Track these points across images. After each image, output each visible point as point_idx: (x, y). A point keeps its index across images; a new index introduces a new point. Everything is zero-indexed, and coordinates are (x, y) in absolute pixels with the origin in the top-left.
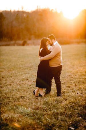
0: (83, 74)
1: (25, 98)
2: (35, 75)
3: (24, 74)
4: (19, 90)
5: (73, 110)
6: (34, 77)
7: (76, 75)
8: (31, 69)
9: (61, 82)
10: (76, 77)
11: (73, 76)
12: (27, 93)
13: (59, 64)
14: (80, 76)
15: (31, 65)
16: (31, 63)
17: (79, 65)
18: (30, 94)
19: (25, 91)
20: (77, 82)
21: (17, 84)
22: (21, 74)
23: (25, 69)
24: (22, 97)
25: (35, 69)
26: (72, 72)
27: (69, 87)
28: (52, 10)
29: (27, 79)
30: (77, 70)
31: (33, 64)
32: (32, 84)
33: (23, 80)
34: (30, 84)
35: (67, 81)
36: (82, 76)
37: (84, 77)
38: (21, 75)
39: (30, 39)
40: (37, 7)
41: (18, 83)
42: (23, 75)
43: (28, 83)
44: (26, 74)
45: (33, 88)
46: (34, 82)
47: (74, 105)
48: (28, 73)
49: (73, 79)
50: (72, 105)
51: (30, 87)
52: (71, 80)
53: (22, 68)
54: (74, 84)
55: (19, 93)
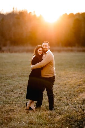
0: (73, 87)
1: (14, 111)
2: (20, 86)
3: (8, 85)
4: (6, 103)
5: (70, 125)
6: (19, 89)
7: (65, 88)
8: (14, 79)
9: (53, 94)
10: (65, 89)
11: (62, 88)
12: (15, 106)
13: (52, 74)
14: (70, 88)
15: (12, 75)
16: (12, 72)
17: (66, 76)
18: (19, 107)
19: (12, 103)
20: (67, 95)
21: (2, 96)
22: (3, 84)
23: (7, 79)
24: (11, 110)
25: (17, 79)
26: (60, 84)
27: (60, 100)
28: (30, 13)
29: (12, 90)
30: (66, 81)
31: (15, 74)
32: (19, 96)
33: (8, 91)
34: (17, 96)
35: (56, 93)
36: (72, 88)
37: (74, 90)
38: (4, 86)
39: (5, 45)
40: (14, 9)
41: (3, 94)
42: (6, 87)
43: (14, 95)
44: (10, 85)
45: (21, 100)
46: (20, 93)
47: (70, 119)
48: (12, 84)
49: (62, 91)
50: (68, 119)
51: (17, 99)
52: (61, 93)
53: (4, 77)
54: (65, 97)
55: (6, 105)
